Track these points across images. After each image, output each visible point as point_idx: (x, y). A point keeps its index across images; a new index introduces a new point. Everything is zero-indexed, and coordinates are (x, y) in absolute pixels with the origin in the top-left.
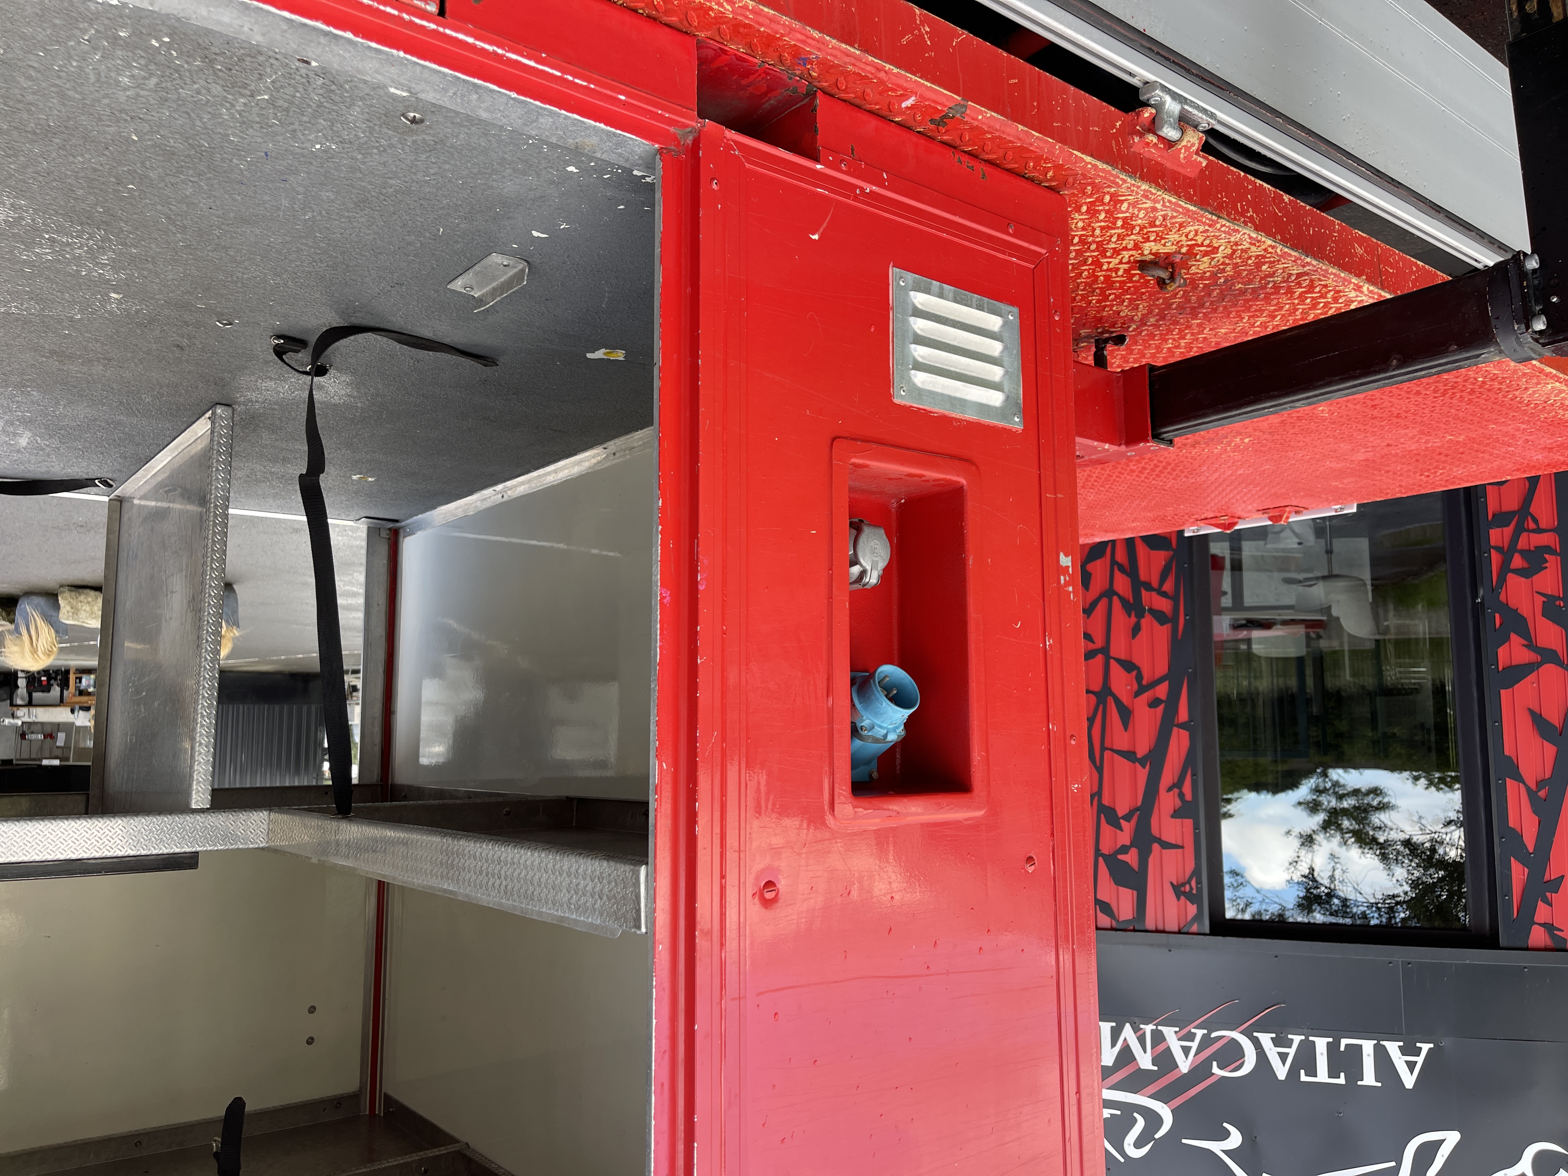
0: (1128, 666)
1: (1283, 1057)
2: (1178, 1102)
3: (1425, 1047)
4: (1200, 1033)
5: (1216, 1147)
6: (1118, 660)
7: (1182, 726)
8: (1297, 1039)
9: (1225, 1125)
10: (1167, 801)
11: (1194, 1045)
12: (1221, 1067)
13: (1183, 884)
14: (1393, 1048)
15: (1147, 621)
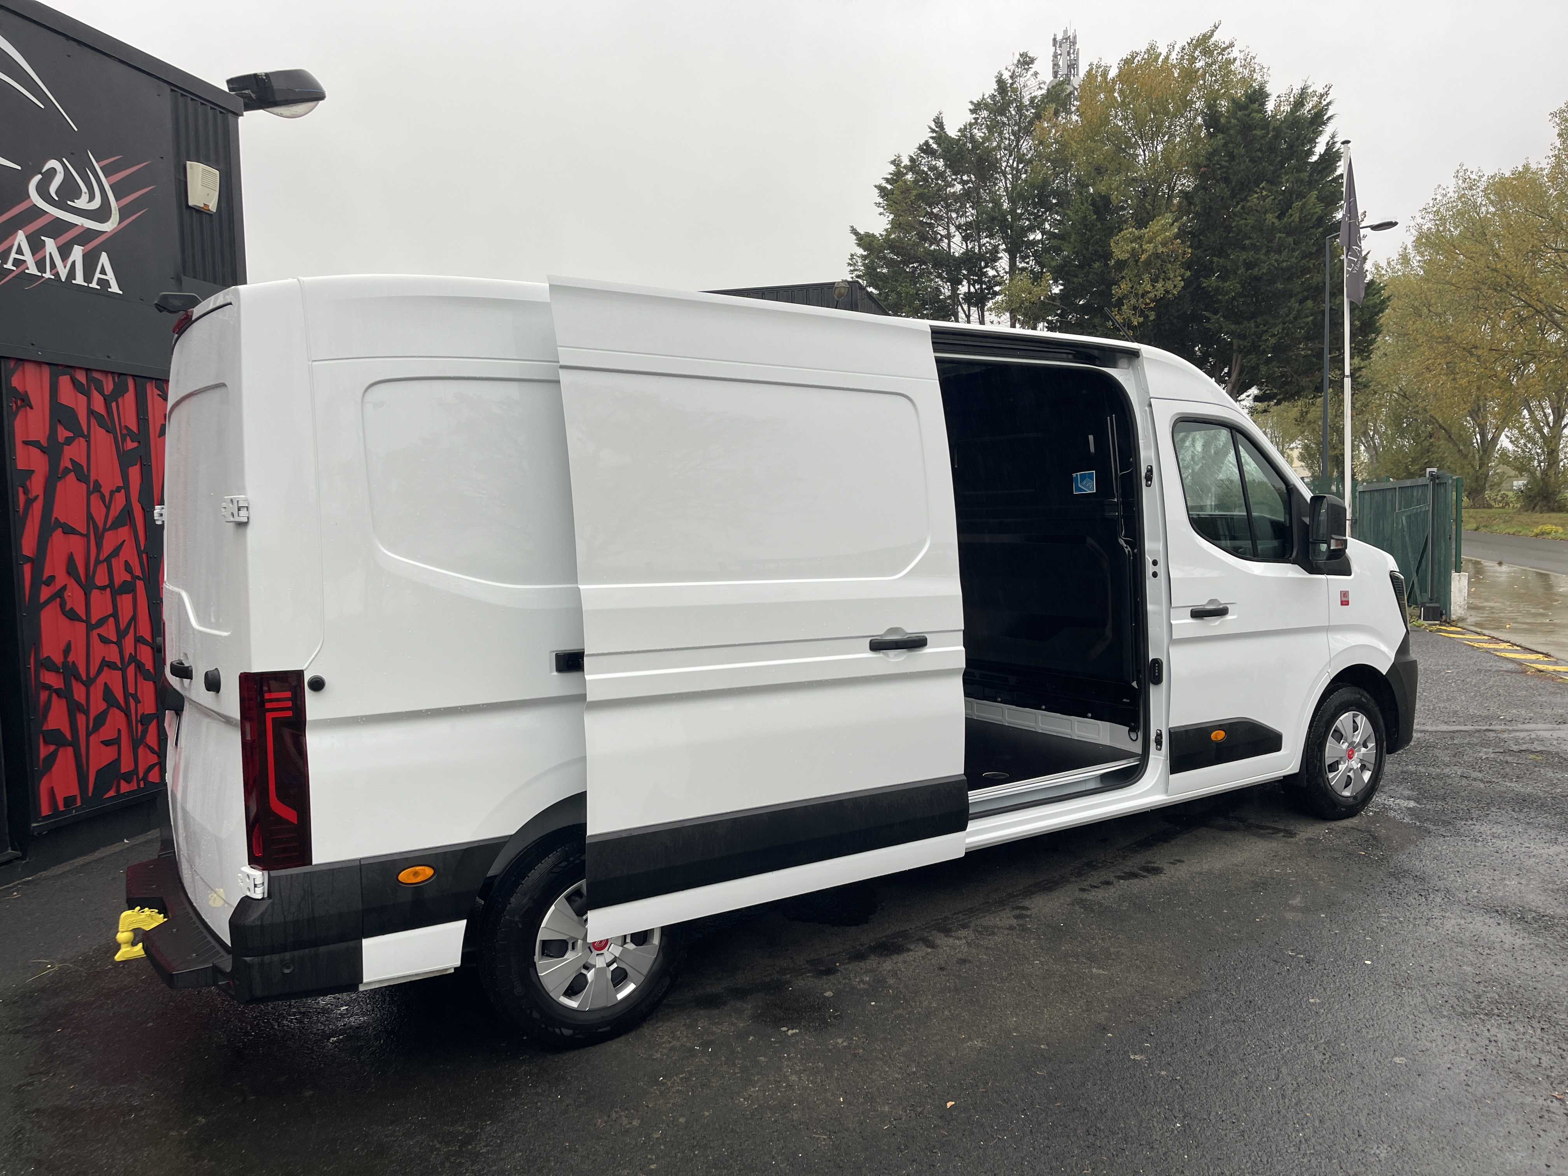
0: (71, 615)
2: (28, 203)
6: (80, 620)
7: (28, 559)
10: (37, 485)
13: (22, 407)
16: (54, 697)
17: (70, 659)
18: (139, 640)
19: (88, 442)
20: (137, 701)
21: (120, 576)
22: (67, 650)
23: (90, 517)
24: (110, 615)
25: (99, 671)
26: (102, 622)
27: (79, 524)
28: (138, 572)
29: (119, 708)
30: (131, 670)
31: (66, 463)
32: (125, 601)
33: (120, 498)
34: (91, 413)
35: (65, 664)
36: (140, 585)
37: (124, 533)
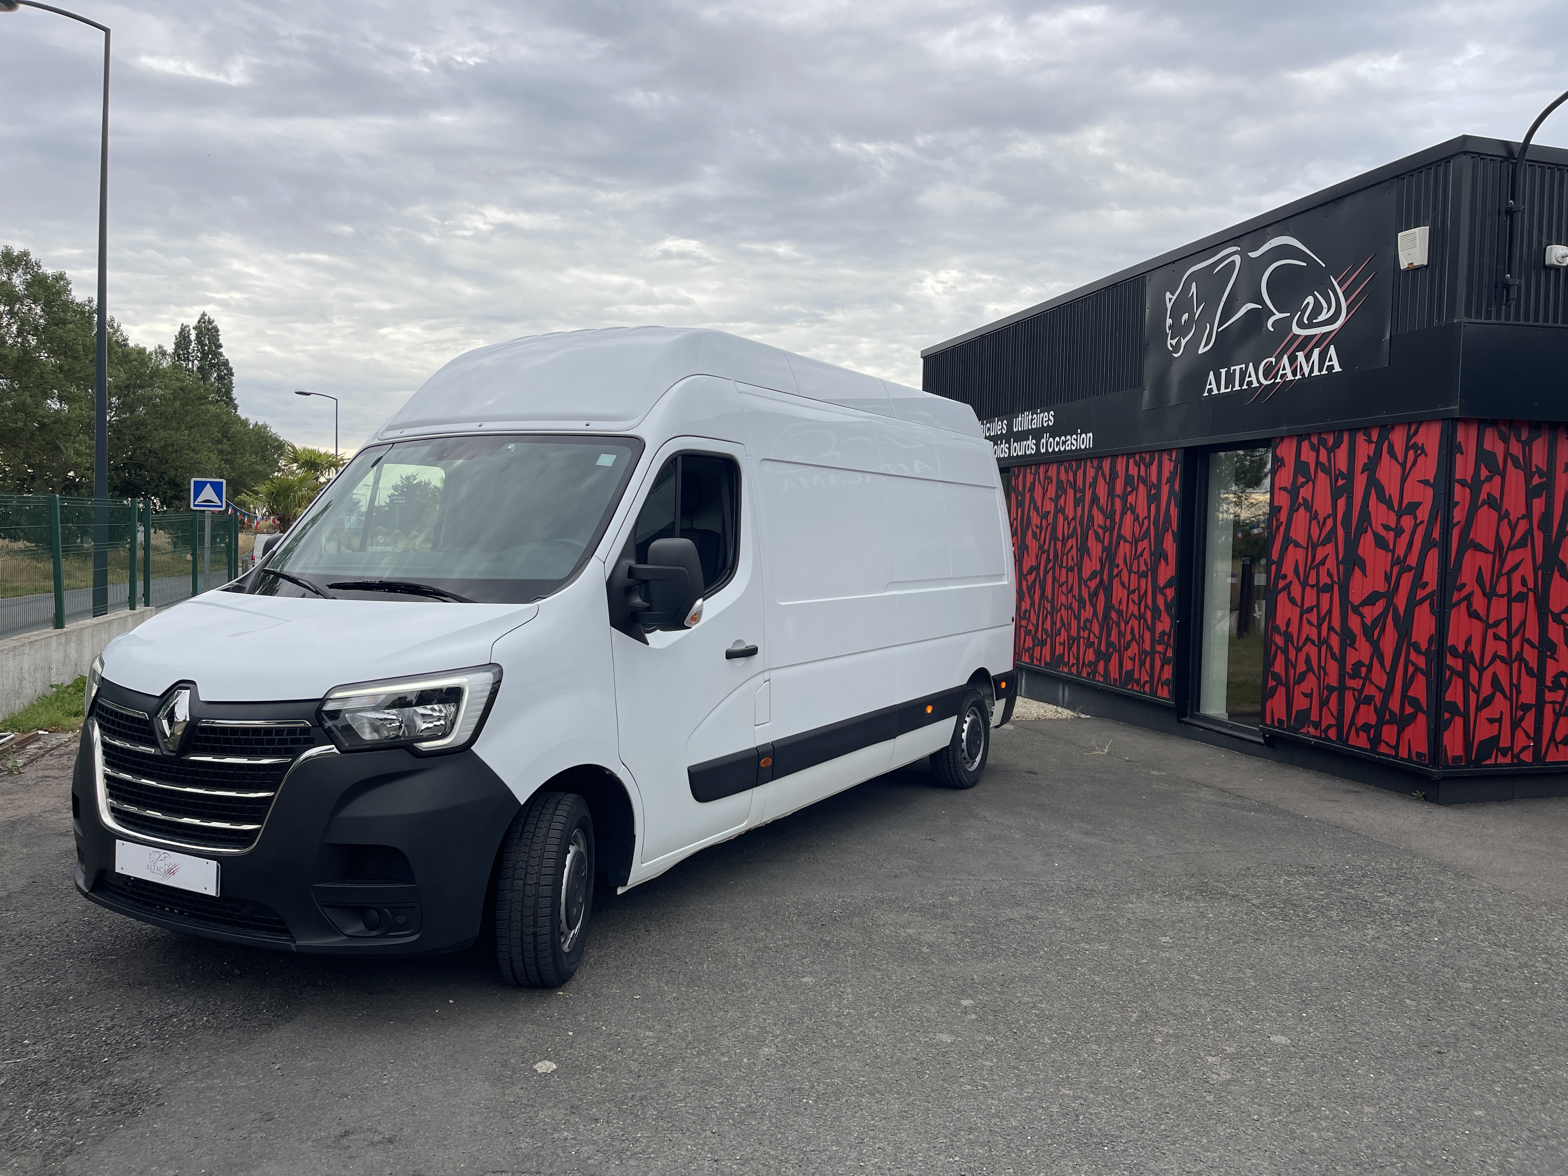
0: (1292, 601)
1: (1250, 376)
2: (1291, 335)
3: (1206, 394)
4: (1278, 380)
5: (1278, 316)
6: (1297, 605)
7: (1274, 563)
8: (1245, 387)
9: (1272, 330)
10: (1283, 517)
11: (1281, 372)
12: (1272, 362)
13: (1280, 466)
14: (1215, 392)
15: (1283, 628)
16: (1279, 652)
17: (1289, 630)
18: (1331, 629)
19: (1314, 484)
20: (1325, 674)
21: (1325, 580)
22: (1288, 624)
23: (1310, 537)
24: (1314, 606)
25: (1305, 644)
26: (1310, 610)
27: (1303, 541)
28: (1336, 579)
29: (1314, 673)
30: (1324, 648)
31: (1301, 500)
32: (1325, 597)
33: (1330, 523)
34: (1318, 463)
35: (1286, 632)
36: (1336, 587)
37: (1329, 548)
